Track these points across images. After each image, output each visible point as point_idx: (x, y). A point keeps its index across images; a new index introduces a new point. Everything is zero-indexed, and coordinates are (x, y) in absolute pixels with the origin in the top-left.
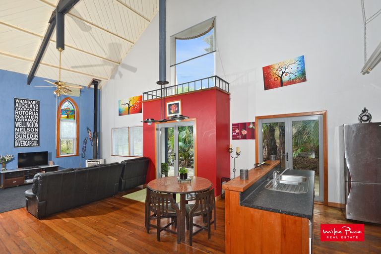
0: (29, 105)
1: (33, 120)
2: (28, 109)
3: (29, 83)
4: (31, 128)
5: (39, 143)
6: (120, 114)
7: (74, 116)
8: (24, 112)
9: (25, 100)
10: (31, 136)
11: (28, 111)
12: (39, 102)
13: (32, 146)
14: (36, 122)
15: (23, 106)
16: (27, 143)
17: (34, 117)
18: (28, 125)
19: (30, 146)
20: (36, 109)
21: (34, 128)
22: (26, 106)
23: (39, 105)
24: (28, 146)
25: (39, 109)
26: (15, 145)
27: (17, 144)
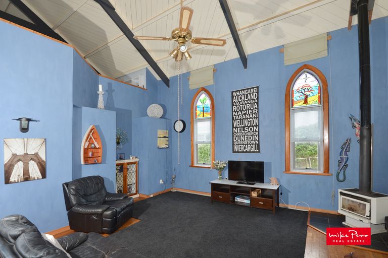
0: (247, 95)
1: (251, 116)
2: (246, 102)
3: (245, 65)
4: (249, 127)
5: (259, 149)
7: (320, 97)
8: (241, 106)
9: (241, 90)
10: (250, 139)
11: (246, 104)
12: (258, 87)
13: (251, 152)
14: (255, 118)
15: (241, 98)
16: (245, 148)
17: (253, 111)
18: (246, 123)
19: (249, 152)
20: (254, 100)
21: (253, 127)
22: (243, 98)
23: (258, 93)
24: (246, 152)
25: (257, 99)
26: (233, 150)
27: (236, 148)
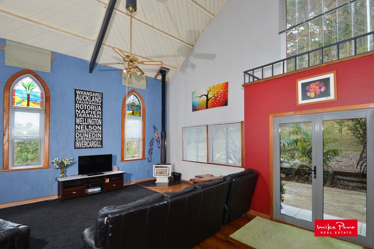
0: (92, 97)
1: (95, 116)
2: (90, 103)
3: (91, 71)
4: (93, 126)
5: (102, 144)
6: (195, 109)
7: (140, 112)
8: (85, 105)
9: (86, 91)
10: (94, 136)
11: (90, 105)
12: (102, 94)
13: (94, 147)
14: (98, 118)
15: (85, 98)
16: (89, 144)
17: (97, 112)
18: (90, 121)
19: (93, 148)
20: (98, 103)
21: (97, 126)
22: (87, 98)
23: (102, 98)
24: (90, 147)
25: (102, 103)
26: (75, 146)
27: (78, 144)
